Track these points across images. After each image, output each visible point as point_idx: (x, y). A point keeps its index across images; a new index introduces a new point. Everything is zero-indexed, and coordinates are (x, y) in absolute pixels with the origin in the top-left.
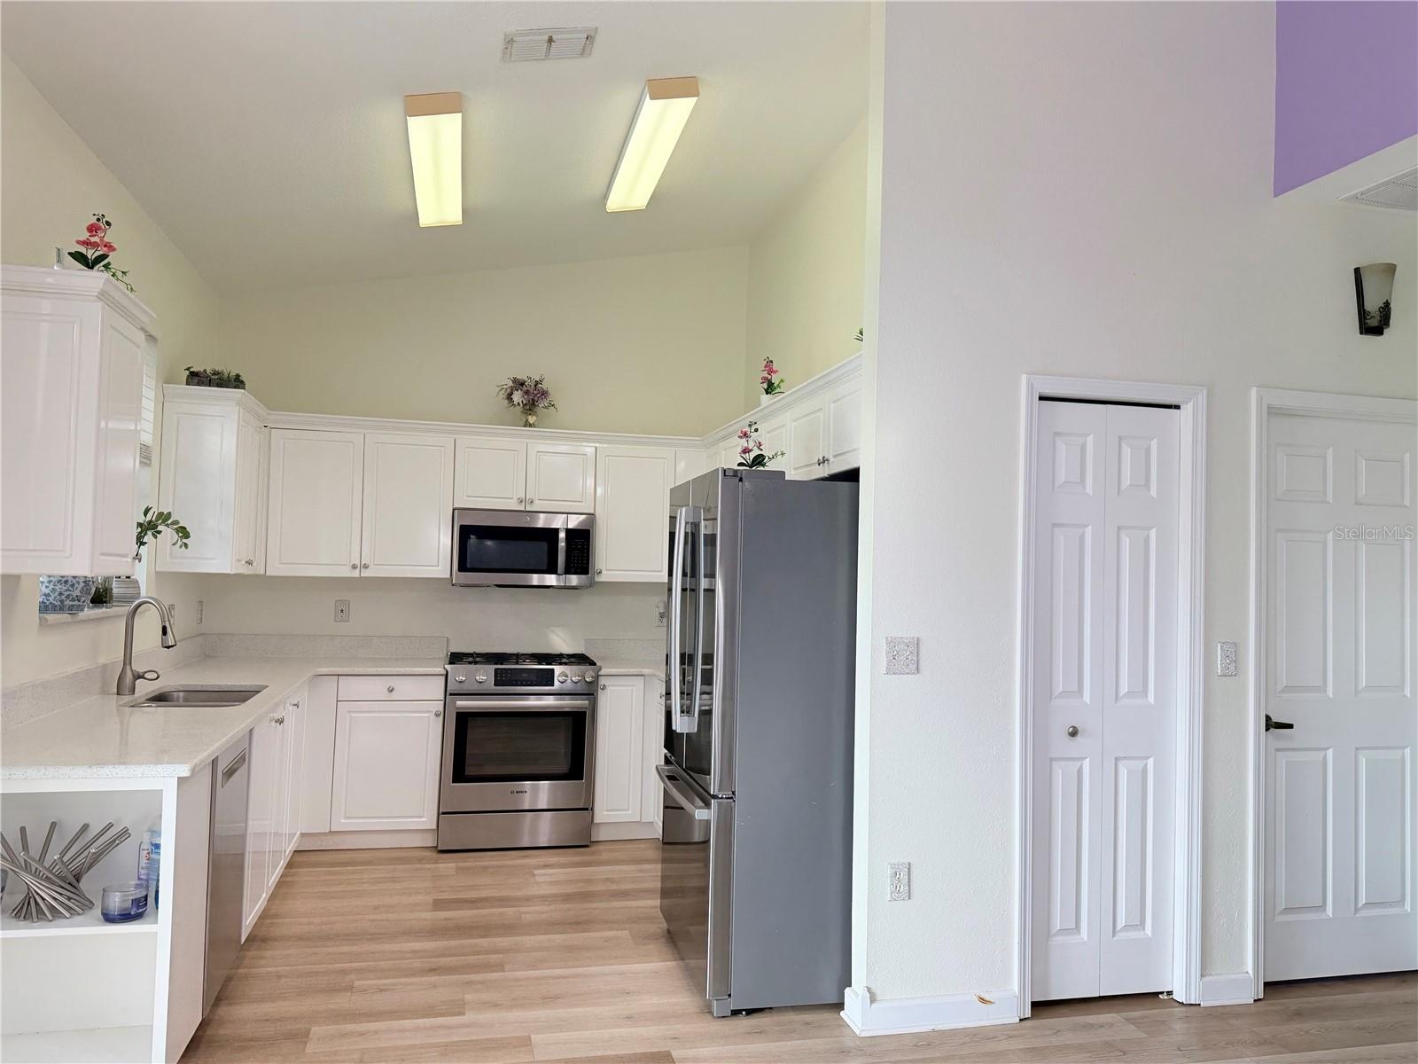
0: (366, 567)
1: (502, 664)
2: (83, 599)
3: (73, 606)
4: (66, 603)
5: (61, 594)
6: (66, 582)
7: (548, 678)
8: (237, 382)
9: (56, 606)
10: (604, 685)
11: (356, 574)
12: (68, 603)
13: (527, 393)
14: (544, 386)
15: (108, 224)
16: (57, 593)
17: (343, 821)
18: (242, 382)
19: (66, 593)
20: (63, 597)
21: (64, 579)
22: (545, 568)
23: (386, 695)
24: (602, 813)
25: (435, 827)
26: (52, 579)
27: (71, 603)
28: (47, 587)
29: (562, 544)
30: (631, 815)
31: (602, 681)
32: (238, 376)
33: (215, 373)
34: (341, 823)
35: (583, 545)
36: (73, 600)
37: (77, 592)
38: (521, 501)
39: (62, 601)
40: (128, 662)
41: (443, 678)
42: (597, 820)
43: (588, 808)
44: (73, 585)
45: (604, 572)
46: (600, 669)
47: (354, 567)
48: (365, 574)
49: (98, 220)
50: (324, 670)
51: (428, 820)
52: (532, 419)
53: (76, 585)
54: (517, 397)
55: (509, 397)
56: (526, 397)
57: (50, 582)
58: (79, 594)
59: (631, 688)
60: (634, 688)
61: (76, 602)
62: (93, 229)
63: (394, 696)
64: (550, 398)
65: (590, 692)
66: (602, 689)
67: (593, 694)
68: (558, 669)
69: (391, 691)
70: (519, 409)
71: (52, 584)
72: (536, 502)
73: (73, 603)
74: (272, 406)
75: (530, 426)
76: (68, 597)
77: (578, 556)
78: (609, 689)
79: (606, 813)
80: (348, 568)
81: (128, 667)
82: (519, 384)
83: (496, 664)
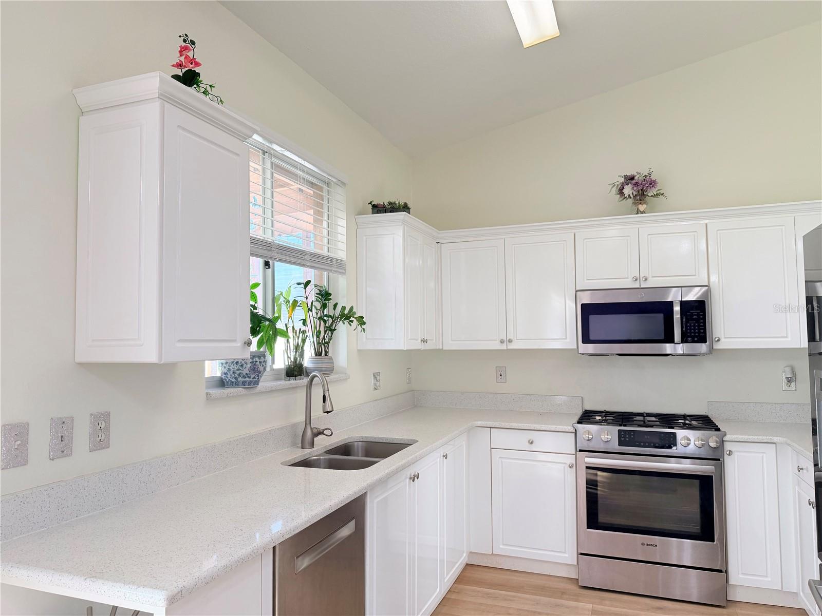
0: (510, 341)
1: (625, 426)
2: (252, 376)
3: (245, 382)
4: (239, 380)
5: (234, 373)
6: (237, 363)
7: (670, 441)
8: (405, 208)
9: (233, 382)
10: (730, 451)
11: (504, 347)
12: (240, 379)
13: (636, 184)
14: (653, 177)
15: (193, 43)
16: (231, 372)
17: (501, 546)
18: (409, 208)
19: (238, 372)
20: (236, 375)
21: (235, 361)
22: (662, 337)
23: (527, 446)
24: (737, 575)
25: (576, 563)
26: (227, 361)
27: (243, 379)
28: (225, 367)
29: (677, 316)
30: (770, 581)
31: (728, 447)
32: (405, 204)
33: (390, 204)
34: (501, 548)
35: (698, 315)
36: (244, 377)
37: (246, 371)
38: (636, 280)
39: (236, 378)
40: (308, 422)
41: (573, 435)
42: (732, 581)
43: (722, 571)
44: (242, 366)
45: (723, 340)
46: (725, 435)
47: (502, 342)
48: (511, 346)
49: (185, 41)
50: (479, 423)
51: (569, 556)
52: (642, 207)
53: (245, 366)
54: (628, 190)
55: (621, 191)
56: (635, 188)
57: (227, 363)
58: (248, 372)
59: (761, 455)
60: (765, 455)
61: (247, 379)
62: (183, 50)
63: (533, 448)
64: (658, 187)
65: (716, 457)
66: (729, 455)
67: (719, 460)
68: (681, 434)
69: (532, 443)
70: (630, 201)
71: (227, 365)
72: (650, 279)
73: (245, 380)
74: (440, 227)
75: (642, 213)
76: (239, 375)
77: (694, 326)
78: (735, 455)
79: (741, 576)
80: (498, 342)
81: (308, 427)
82: (630, 179)
83: (620, 425)
